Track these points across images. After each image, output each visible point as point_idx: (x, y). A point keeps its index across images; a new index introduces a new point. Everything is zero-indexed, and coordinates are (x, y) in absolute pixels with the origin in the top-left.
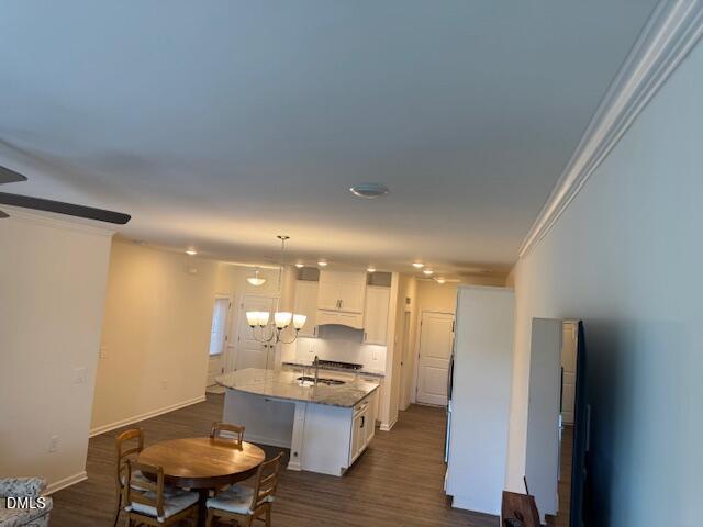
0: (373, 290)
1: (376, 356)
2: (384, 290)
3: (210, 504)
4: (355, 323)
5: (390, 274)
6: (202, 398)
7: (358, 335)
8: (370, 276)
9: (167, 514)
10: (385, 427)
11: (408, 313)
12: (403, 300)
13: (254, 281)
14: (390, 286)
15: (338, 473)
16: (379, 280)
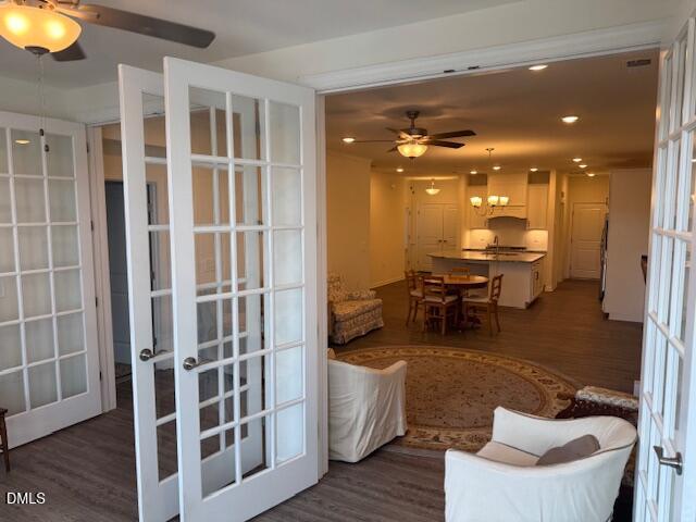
0: (533, 188)
1: (538, 239)
2: (543, 187)
3: (465, 299)
4: (520, 214)
5: (548, 173)
6: (402, 277)
7: (522, 224)
8: (531, 175)
9: (447, 301)
10: (549, 288)
11: (563, 204)
12: (559, 194)
13: (431, 191)
14: (548, 182)
15: (523, 307)
16: (539, 179)
